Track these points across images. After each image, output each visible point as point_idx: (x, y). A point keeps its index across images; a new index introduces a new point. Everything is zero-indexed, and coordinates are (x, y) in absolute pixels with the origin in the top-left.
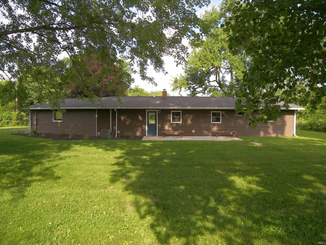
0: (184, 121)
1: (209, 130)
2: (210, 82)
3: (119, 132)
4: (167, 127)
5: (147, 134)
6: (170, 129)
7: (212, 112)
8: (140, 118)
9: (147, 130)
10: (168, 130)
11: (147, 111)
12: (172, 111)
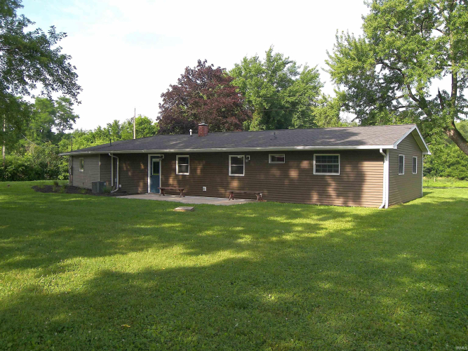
0: (193, 171)
1: (226, 186)
3: (120, 186)
4: (171, 181)
5: (149, 189)
6: (175, 183)
8: (142, 166)
9: (149, 184)
10: (173, 186)
11: (149, 156)
12: (177, 156)
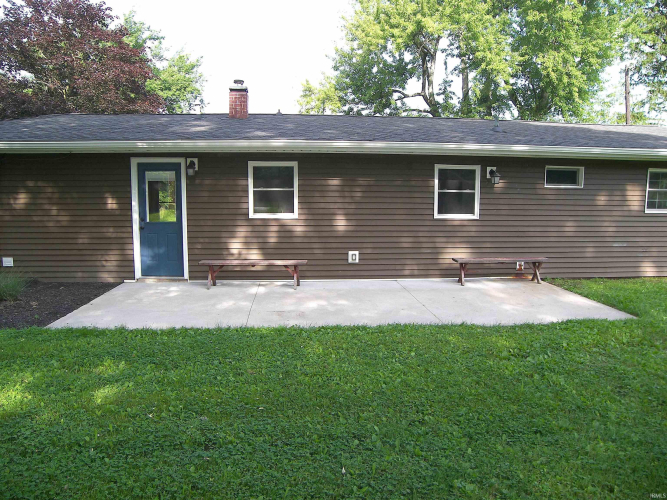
2: (406, 96)
5: (137, 266)
7: (437, 167)
8: (111, 204)
9: (136, 251)
11: (134, 162)
12: (251, 164)
